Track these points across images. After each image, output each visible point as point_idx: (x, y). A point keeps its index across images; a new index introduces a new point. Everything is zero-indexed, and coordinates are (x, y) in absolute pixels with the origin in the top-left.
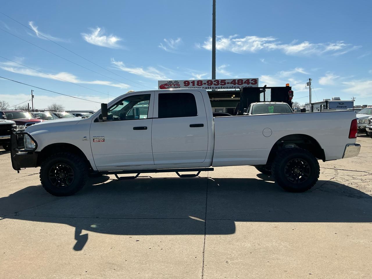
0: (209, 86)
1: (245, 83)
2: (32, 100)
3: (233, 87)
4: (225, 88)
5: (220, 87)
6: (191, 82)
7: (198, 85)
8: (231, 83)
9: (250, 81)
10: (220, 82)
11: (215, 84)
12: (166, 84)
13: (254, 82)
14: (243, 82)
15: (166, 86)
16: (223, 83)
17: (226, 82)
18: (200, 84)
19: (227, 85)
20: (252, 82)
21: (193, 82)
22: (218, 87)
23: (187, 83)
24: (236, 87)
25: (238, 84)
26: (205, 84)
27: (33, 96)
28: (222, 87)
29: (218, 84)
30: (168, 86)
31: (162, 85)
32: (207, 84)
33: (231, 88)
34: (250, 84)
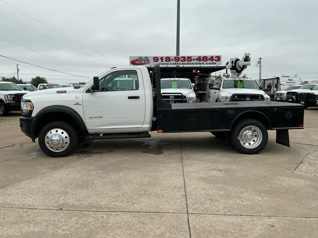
0: (177, 62)
1: (209, 59)
2: (18, 73)
3: (198, 63)
4: (191, 64)
5: (186, 63)
6: (160, 59)
7: (166, 61)
8: (197, 59)
9: (214, 58)
10: (186, 59)
11: (182, 61)
12: (137, 60)
13: (217, 59)
14: (208, 59)
15: (137, 61)
16: (189, 60)
17: (192, 58)
18: (168, 60)
19: (192, 62)
20: (216, 59)
21: (162, 58)
22: (185, 63)
23: (156, 59)
24: (201, 63)
25: (203, 60)
26: (172, 60)
27: (18, 70)
28: (188, 63)
29: (185, 60)
30: (139, 61)
31: (133, 61)
32: (174, 60)
33: (197, 64)
34: (214, 61)
